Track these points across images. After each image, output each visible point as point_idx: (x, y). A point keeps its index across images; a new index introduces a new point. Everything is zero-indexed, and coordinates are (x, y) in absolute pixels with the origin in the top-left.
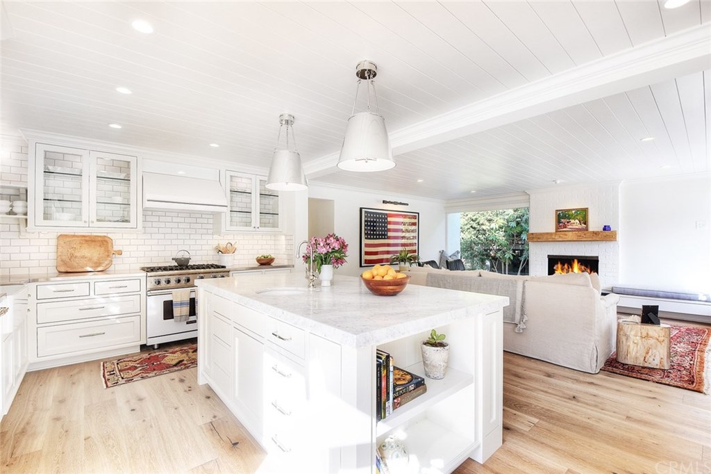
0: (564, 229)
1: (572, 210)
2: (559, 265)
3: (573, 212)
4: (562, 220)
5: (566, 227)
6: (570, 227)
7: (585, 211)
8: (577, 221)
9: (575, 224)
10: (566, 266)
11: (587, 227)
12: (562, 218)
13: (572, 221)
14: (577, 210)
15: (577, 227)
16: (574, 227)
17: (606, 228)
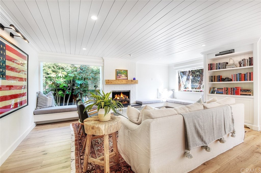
0: (119, 79)
1: (122, 70)
2: (116, 95)
3: (123, 71)
4: (119, 74)
5: (120, 78)
6: (122, 78)
7: (127, 71)
8: (124, 75)
9: (123, 76)
10: (119, 95)
11: (127, 78)
12: (118, 73)
13: (122, 75)
14: (124, 70)
15: (124, 78)
16: (123, 78)
17: (134, 79)
